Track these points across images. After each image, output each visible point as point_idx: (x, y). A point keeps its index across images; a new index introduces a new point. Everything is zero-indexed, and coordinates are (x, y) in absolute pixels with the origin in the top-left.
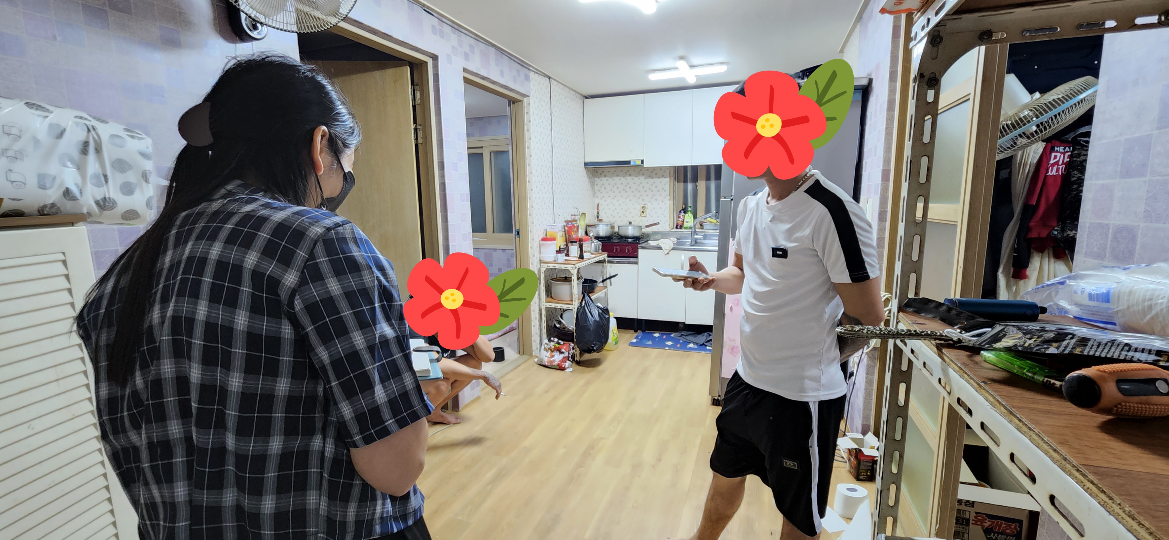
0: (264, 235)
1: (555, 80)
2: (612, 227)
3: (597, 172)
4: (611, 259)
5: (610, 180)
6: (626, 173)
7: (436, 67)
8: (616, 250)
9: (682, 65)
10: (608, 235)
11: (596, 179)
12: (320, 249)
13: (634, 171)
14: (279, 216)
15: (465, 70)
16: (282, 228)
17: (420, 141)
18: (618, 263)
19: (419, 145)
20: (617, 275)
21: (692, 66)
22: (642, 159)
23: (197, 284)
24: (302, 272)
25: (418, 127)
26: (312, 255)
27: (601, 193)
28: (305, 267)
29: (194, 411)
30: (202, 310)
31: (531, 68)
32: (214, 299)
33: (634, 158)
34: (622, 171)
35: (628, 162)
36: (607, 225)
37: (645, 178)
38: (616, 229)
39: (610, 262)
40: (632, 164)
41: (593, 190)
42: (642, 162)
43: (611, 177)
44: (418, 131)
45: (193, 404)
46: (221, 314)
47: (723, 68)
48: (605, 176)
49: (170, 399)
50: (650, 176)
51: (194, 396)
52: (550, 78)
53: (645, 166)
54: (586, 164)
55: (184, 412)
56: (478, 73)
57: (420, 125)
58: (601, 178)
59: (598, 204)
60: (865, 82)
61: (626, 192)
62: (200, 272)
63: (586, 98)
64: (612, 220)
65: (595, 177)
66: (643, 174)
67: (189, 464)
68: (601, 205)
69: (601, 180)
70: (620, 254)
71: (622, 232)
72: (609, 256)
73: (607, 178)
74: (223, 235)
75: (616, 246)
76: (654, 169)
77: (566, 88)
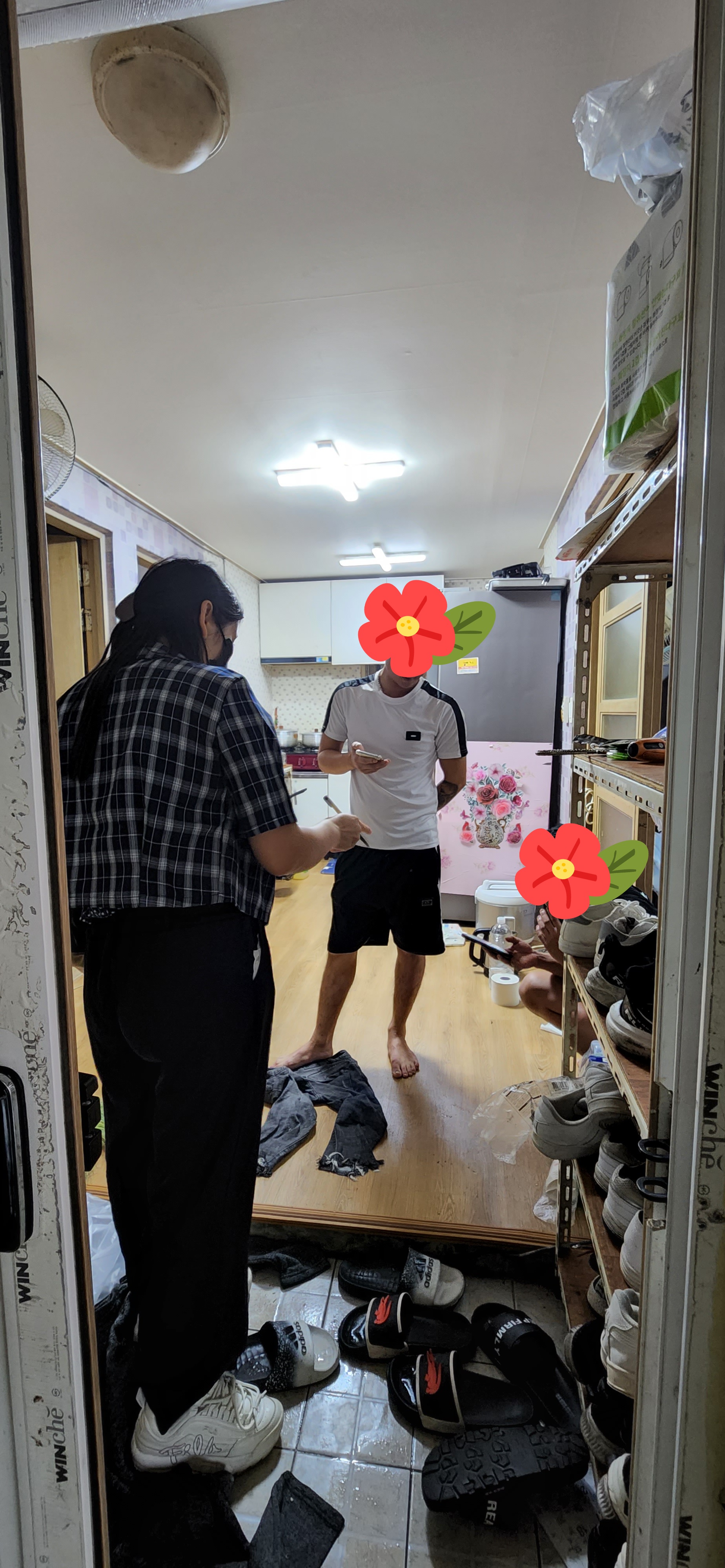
0: (194, 686)
1: (230, 561)
2: (296, 736)
3: (274, 670)
4: (296, 773)
5: (291, 680)
6: (310, 672)
7: (109, 544)
8: (302, 762)
9: (378, 551)
10: (291, 744)
11: (273, 678)
12: (230, 697)
13: (320, 669)
14: (201, 674)
15: (139, 548)
16: (205, 681)
17: (88, 628)
18: (303, 777)
19: (88, 633)
20: (306, 790)
21: (388, 554)
22: (330, 655)
23: (152, 718)
24: (221, 712)
25: (87, 612)
26: (225, 700)
27: (280, 695)
28: (222, 707)
29: (147, 803)
30: (156, 735)
31: (205, 547)
32: (164, 728)
33: (320, 652)
34: (305, 670)
35: (314, 659)
36: (289, 733)
37: (333, 679)
38: (300, 739)
39: (295, 777)
40: (318, 661)
41: (270, 692)
42: (330, 659)
43: (292, 677)
44: (87, 616)
45: (146, 797)
46: (169, 738)
47: (422, 558)
48: (285, 675)
49: (129, 793)
50: (338, 676)
51: (148, 791)
52: (224, 558)
53: (333, 664)
54: (263, 661)
55: (138, 803)
56: (152, 551)
57: (90, 610)
58: (279, 678)
59: (276, 709)
60: (563, 583)
61: (310, 694)
62: (154, 709)
63: (262, 582)
64: (294, 728)
65: (272, 675)
66: (330, 674)
67: (139, 839)
68: (280, 710)
69: (280, 680)
70: (306, 767)
71: (308, 742)
72: (294, 770)
73: (286, 678)
74: (167, 685)
75: (301, 757)
76: (343, 667)
77: (241, 570)
